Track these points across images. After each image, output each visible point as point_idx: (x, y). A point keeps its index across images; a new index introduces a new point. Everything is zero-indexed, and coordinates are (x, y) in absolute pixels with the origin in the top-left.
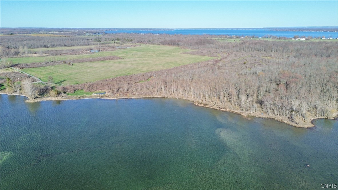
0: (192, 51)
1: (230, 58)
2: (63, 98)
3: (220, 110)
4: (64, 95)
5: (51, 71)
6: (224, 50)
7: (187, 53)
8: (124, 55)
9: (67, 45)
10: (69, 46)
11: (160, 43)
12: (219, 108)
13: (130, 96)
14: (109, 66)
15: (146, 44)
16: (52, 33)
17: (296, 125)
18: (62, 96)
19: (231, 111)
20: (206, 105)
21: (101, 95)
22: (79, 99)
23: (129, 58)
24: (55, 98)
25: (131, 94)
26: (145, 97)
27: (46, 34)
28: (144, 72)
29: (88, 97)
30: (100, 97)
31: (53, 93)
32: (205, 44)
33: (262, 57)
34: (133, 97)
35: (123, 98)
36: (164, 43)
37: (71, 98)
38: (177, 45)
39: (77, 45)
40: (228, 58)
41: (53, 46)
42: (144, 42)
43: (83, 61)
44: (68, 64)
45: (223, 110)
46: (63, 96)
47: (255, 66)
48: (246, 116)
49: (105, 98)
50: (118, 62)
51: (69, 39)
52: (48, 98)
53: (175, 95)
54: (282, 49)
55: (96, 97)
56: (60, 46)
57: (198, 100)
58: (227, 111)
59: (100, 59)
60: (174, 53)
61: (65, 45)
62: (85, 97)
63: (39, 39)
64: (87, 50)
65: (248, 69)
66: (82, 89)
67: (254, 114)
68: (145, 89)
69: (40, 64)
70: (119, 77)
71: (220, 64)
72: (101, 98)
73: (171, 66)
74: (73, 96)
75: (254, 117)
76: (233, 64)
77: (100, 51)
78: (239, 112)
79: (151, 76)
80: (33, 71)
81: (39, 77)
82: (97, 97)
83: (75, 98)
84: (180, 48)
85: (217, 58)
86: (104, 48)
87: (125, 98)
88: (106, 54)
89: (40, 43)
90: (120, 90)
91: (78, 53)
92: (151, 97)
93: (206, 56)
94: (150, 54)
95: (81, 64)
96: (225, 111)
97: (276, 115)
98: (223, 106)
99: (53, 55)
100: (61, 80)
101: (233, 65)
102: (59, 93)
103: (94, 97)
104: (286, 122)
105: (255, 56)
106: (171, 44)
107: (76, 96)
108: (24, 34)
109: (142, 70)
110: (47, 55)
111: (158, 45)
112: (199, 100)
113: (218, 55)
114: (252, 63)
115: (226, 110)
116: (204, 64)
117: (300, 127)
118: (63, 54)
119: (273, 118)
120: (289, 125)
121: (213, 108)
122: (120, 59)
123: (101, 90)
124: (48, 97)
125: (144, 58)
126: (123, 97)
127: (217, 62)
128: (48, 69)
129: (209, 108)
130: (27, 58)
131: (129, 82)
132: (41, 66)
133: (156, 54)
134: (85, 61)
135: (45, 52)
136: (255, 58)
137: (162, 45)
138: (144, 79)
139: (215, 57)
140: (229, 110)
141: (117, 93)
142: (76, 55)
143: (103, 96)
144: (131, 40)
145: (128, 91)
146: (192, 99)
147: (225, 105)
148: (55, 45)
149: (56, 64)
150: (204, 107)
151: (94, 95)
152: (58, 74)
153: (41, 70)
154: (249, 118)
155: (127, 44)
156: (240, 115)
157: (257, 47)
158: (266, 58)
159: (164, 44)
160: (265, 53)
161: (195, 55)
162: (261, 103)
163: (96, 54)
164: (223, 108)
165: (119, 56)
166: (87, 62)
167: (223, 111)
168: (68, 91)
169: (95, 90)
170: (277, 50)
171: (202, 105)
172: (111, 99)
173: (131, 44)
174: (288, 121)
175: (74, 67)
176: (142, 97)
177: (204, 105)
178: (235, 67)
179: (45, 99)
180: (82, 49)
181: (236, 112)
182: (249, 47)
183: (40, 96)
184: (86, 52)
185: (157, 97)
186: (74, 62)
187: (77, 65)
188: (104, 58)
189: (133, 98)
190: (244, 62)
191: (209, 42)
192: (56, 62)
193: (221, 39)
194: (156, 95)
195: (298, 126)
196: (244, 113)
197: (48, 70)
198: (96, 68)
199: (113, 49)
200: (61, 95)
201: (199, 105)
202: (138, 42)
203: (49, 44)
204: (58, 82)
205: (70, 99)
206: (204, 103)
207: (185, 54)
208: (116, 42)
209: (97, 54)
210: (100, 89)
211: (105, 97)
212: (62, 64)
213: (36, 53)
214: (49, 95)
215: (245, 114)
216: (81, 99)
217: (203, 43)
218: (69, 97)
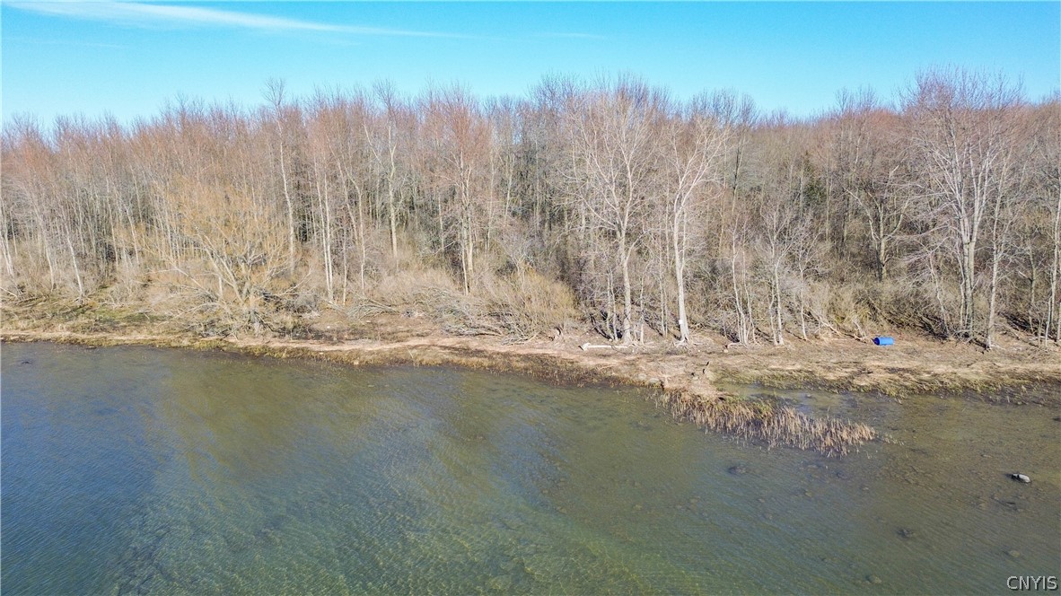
3: (299, 357)
12: (305, 332)
19: (467, 352)
58: (400, 363)
115: (387, 347)
140: (427, 345)
147: (375, 297)
156: (608, 383)
164: (357, 334)
167: (344, 365)
181: (541, 359)
215: (673, 371)
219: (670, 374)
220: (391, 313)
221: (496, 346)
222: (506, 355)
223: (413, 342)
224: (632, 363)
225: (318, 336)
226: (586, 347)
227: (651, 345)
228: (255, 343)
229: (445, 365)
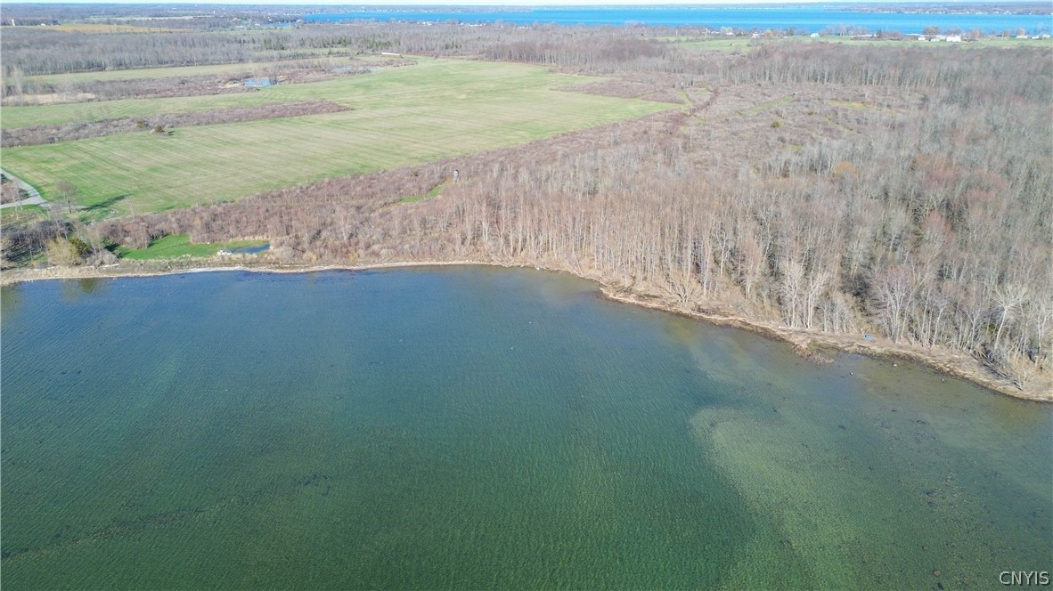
0: (589, 80)
1: (722, 107)
2: (105, 268)
3: (702, 320)
4: (108, 256)
5: (87, 158)
6: (701, 78)
7: (573, 89)
8: (358, 97)
9: (167, 63)
10: (173, 63)
11: (484, 55)
12: (700, 310)
13: (360, 262)
14: (300, 139)
15: (436, 57)
16: (128, 22)
17: (1011, 389)
18: (97, 262)
19: (746, 324)
20: (648, 296)
21: (249, 256)
22: (161, 274)
23: (374, 107)
24: (69, 270)
25: (361, 252)
26: (415, 263)
27: (109, 23)
28: (421, 160)
29: (199, 264)
30: (246, 264)
31: (61, 249)
32: (634, 57)
33: (830, 103)
34: (369, 262)
35: (332, 267)
36: (496, 54)
37: (133, 271)
38: (541, 59)
39: (203, 63)
40: (714, 106)
41: (120, 65)
42: (429, 52)
43: (211, 120)
44: (153, 130)
45: (713, 317)
46: (102, 263)
47: (814, 135)
48: (804, 346)
49: (263, 269)
50: (332, 122)
51: (176, 42)
52: (44, 271)
53: (531, 257)
54: (898, 73)
55: (230, 265)
56: (144, 64)
57: (615, 276)
58: (727, 326)
59: (273, 111)
60: (528, 88)
61: (161, 63)
62: (190, 263)
63: (75, 41)
64: (233, 80)
65: (790, 148)
66: (184, 229)
67: (835, 337)
68: (418, 232)
69: (54, 131)
70: (326, 180)
71: (689, 129)
72: (248, 269)
73: (519, 139)
74: (143, 261)
75: (839, 350)
76: (734, 130)
77: (276, 82)
78: (775, 326)
79: (443, 178)
80: (23, 159)
81: (37, 181)
82: (236, 263)
83: (150, 268)
84: (550, 71)
85: (677, 106)
86: (292, 70)
87: (341, 267)
88: (295, 93)
89: (77, 55)
90: (324, 234)
91: (201, 90)
92: (441, 263)
93: (639, 100)
94: (446, 94)
95: (204, 131)
96: (720, 326)
97: (926, 342)
98: (715, 303)
99: (110, 96)
100: (114, 192)
101: (735, 134)
102: (85, 252)
103: (221, 265)
104: (969, 373)
105: (806, 97)
106: (520, 59)
107: (153, 260)
108: (35, 23)
109: (413, 154)
110: (89, 96)
111: (477, 59)
112: (621, 275)
113: (681, 96)
114: (800, 126)
116: (635, 129)
117: (1029, 400)
118: (148, 92)
119: (913, 354)
120: (982, 387)
121: (673, 310)
122: (340, 109)
123: (251, 234)
124: (45, 265)
125: (425, 108)
126: (332, 263)
127: (679, 120)
128: (79, 149)
129: (659, 310)
130: (17, 108)
131: (361, 202)
132: (56, 139)
133: (468, 94)
134: (217, 120)
135: (82, 88)
136: (807, 106)
137: (490, 60)
138: (416, 190)
139: (672, 101)
140: (736, 319)
141: (312, 250)
142: (190, 98)
143: (257, 263)
144: (387, 45)
145: (353, 240)
146: (592, 272)
147: (720, 300)
148: (127, 62)
149: (112, 129)
150: (642, 307)
151: (223, 257)
152: (110, 167)
153: (54, 155)
154: (819, 357)
155: (373, 59)
156: (781, 340)
157: (811, 66)
158: (845, 105)
159: (496, 58)
160: (839, 86)
161: (600, 97)
162: (860, 289)
163: (260, 93)
164: (715, 312)
165: (339, 99)
166: (224, 122)
167: (712, 324)
168: (128, 239)
169: (232, 237)
170: (879, 76)
171: (631, 300)
172: (288, 271)
173: (384, 56)
174: (976, 369)
175: (173, 140)
176: (404, 264)
177: (640, 297)
178: (742, 139)
179: (32, 274)
180: (215, 76)
181: (765, 329)
182: (784, 68)
183: (12, 264)
184: (228, 86)
185: (461, 262)
186: (178, 123)
187: (188, 136)
188: (286, 108)
189: (369, 266)
190: (771, 123)
191: (648, 50)
192: (115, 122)
193: (687, 41)
194: (459, 257)
195: (1019, 394)
196: (796, 332)
197: (77, 154)
198: (251, 144)
199: (322, 75)
200: (93, 257)
201: (620, 297)
202: (409, 51)
203: (104, 60)
204: (100, 201)
205: (129, 274)
206: (640, 288)
207: (564, 93)
208: (335, 50)
209: (266, 94)
210: (250, 229)
211: (263, 264)
212: (135, 130)
213: (51, 89)
214: (49, 260)
215: (801, 338)
216: (174, 271)
217: (626, 53)
218: (128, 264)
219: (796, 340)
220: (723, 305)
221: (754, 323)
222: (757, 327)
223: (731, 318)
224: (790, 335)
225: (704, 311)
226: (779, 328)
229: (740, 328)
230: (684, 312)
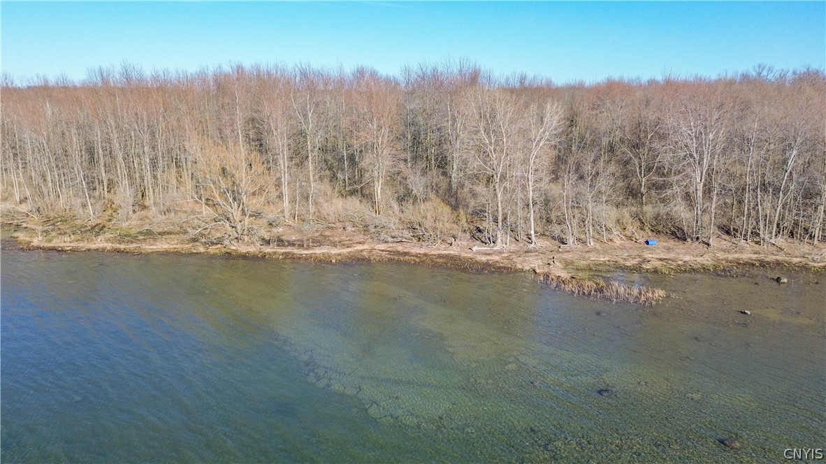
12: (280, 242)
19: (399, 253)
20: (149, 234)
45: (318, 251)
96: (340, 263)
115: (345, 251)
121: (213, 250)
129: (177, 254)
147: (320, 218)
164: (318, 243)
206: (130, 222)
220: (332, 228)
221: (417, 249)
223: (359, 247)
225: (291, 244)
226: (475, 249)
227: (513, 247)
228: (252, 249)
230: (243, 249)
